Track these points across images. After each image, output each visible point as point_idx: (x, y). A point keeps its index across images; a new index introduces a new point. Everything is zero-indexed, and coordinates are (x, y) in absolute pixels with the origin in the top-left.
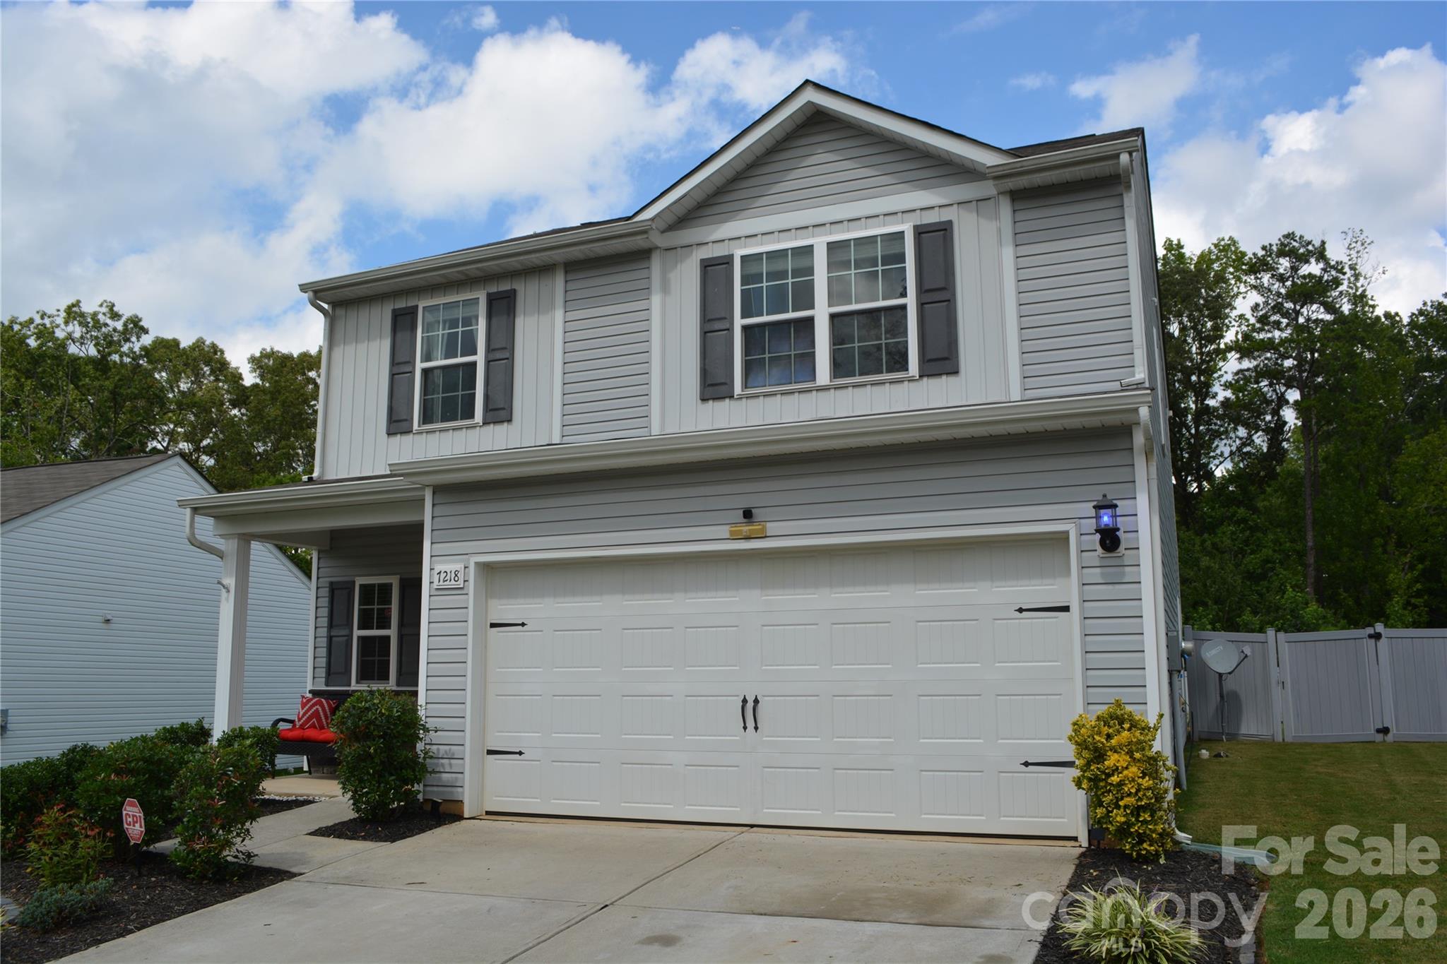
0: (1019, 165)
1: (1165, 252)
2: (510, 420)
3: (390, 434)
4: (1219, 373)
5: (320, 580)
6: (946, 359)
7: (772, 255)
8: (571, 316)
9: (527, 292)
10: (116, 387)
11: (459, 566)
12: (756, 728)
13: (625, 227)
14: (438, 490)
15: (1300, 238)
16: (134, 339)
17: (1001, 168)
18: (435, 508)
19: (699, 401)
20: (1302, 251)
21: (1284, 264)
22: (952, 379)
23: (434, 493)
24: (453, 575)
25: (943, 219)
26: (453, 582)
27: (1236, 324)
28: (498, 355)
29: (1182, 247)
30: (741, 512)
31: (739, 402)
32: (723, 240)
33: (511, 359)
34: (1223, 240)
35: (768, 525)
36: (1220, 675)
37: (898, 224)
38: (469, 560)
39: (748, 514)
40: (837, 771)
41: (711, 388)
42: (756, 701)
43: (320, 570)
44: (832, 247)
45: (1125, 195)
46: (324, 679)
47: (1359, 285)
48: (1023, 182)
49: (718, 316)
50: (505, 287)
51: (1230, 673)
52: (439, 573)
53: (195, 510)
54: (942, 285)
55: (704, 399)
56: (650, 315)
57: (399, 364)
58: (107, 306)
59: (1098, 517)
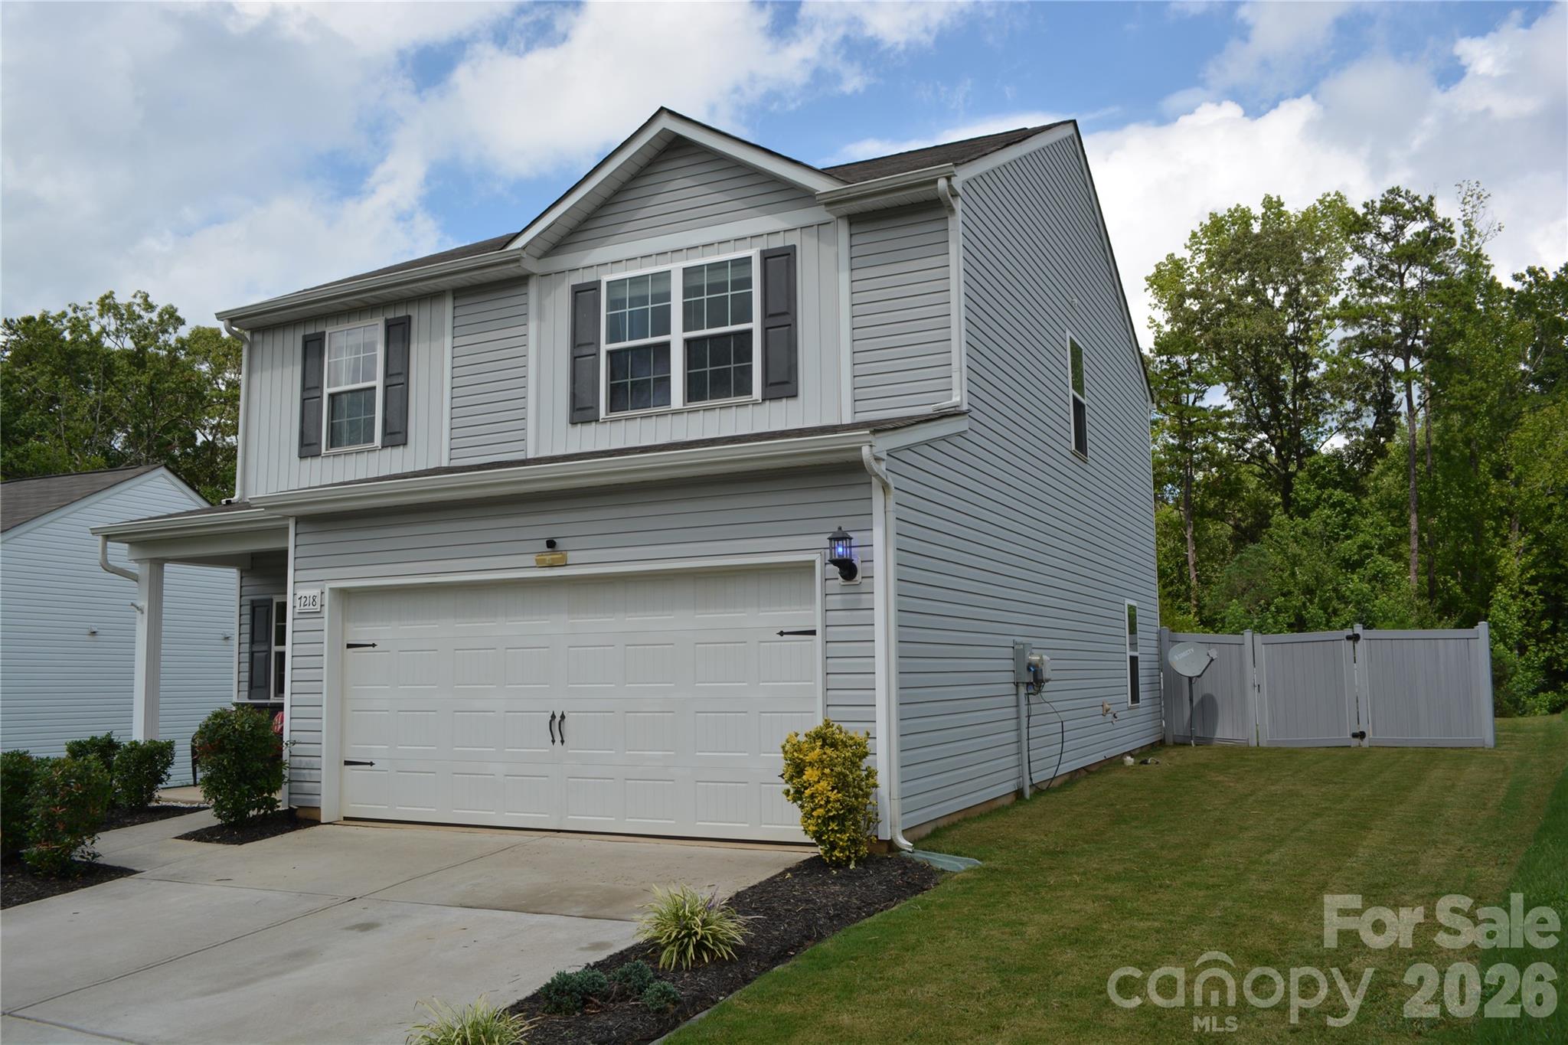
0: (845, 192)
1: (1264, 211)
2: (405, 444)
3: (302, 457)
4: (1325, 341)
5: (243, 598)
6: (786, 383)
7: (636, 281)
8: (459, 341)
9: (421, 317)
10: (152, 382)
11: (316, 592)
12: (562, 742)
13: (498, 256)
14: (300, 520)
15: (1406, 194)
16: (171, 330)
17: (829, 195)
18: (298, 537)
19: (569, 425)
20: (1407, 207)
21: (1387, 224)
22: (791, 402)
23: (296, 523)
24: (312, 600)
25: (788, 244)
26: (311, 606)
27: (1346, 287)
28: (395, 380)
29: (1282, 205)
30: (545, 542)
31: (604, 425)
32: (592, 266)
33: (406, 384)
34: (1329, 195)
35: (569, 554)
36: (1190, 679)
37: (747, 248)
38: (324, 585)
39: (551, 544)
40: (629, 782)
41: (579, 412)
42: (563, 717)
43: (244, 589)
44: (687, 271)
45: (949, 219)
46: (247, 693)
47: (1473, 243)
48: (855, 207)
49: (587, 341)
50: (401, 313)
51: (1199, 676)
52: (300, 598)
53: (107, 538)
54: (784, 310)
55: (573, 423)
56: (527, 340)
57: (309, 389)
58: (141, 297)
59: (832, 548)
